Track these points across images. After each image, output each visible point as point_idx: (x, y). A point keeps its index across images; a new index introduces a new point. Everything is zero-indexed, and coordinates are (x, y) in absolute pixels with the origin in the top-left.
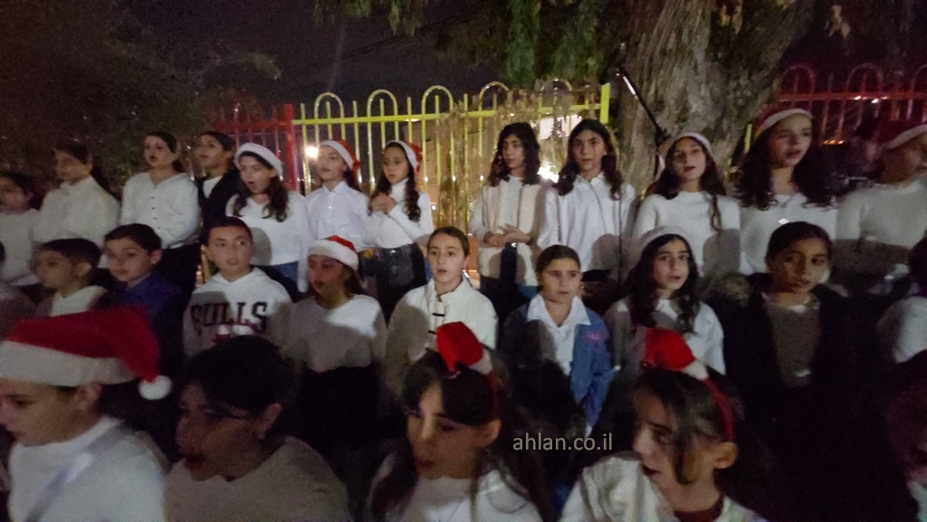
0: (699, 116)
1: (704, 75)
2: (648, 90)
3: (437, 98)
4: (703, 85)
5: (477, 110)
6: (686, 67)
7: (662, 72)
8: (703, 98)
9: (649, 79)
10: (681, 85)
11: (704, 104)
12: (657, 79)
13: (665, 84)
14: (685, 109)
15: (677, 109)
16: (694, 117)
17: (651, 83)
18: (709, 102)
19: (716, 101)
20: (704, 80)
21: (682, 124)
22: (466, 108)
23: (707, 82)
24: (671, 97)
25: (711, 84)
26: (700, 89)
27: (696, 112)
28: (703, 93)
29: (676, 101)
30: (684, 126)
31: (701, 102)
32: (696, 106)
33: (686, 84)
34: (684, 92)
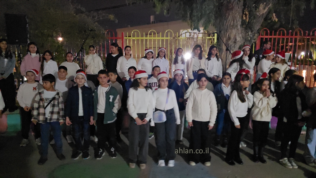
1: (240, 31)
2: (227, 35)
6: (236, 29)
7: (230, 30)
10: (235, 34)
13: (230, 33)
14: (236, 40)
15: (234, 40)
16: (238, 42)
18: (241, 38)
19: (243, 38)
23: (241, 33)
24: (232, 37)
26: (239, 35)
29: (234, 38)
31: (240, 38)
32: (238, 39)
34: (235, 35)
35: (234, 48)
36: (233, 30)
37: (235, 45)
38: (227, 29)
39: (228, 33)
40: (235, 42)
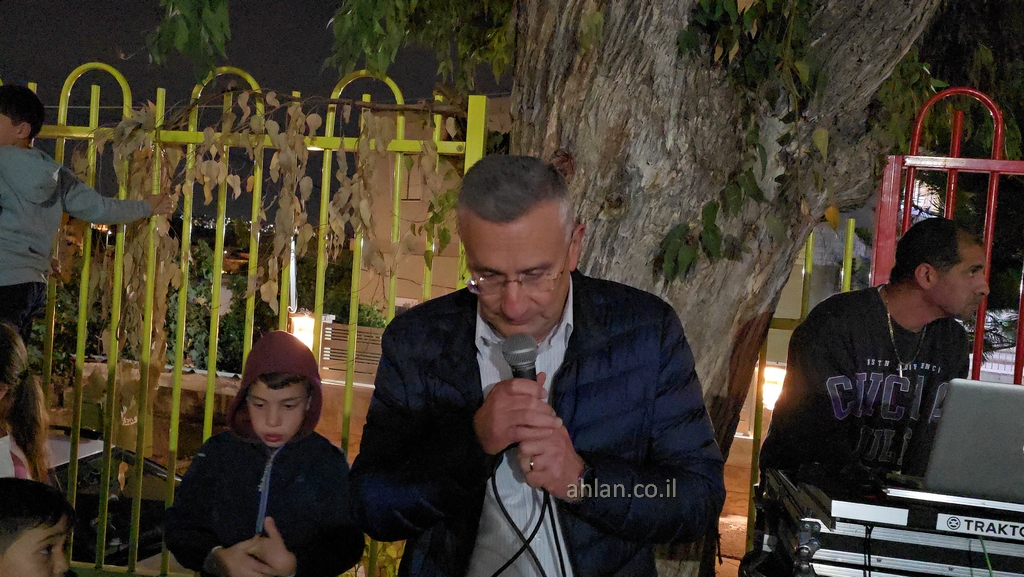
0: (658, 196)
1: (674, 102)
2: (544, 125)
3: (95, 90)
4: (671, 123)
5: (186, 128)
6: (624, 78)
7: (571, 84)
8: (669, 154)
9: (546, 101)
10: (613, 119)
11: (674, 168)
12: (562, 101)
13: (577, 112)
14: (624, 177)
15: (603, 177)
16: (647, 198)
17: (549, 110)
18: (683, 164)
19: (702, 164)
20: (674, 112)
21: (615, 212)
22: (159, 123)
23: (683, 117)
24: (590, 149)
25: (693, 122)
26: (663, 134)
27: (654, 186)
28: (670, 143)
29: (604, 156)
30: (623, 218)
31: (664, 164)
32: (648, 169)
33: (627, 116)
34: (620, 135)
35: (612, 253)
36: (600, 80)
37: (614, 222)
38: (548, 72)
39: (554, 112)
40: (617, 201)
